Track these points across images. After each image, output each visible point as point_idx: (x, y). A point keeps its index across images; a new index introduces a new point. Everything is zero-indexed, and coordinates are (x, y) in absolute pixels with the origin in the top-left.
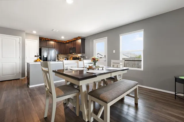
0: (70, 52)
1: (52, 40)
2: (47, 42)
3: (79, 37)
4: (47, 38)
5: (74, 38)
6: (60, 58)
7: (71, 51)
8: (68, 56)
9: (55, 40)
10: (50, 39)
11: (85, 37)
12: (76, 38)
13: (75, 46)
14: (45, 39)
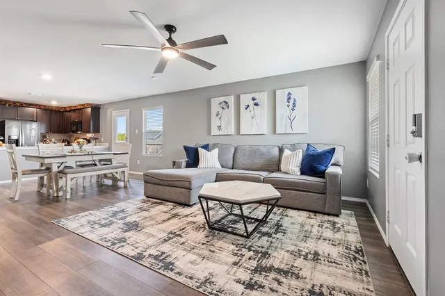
0: (71, 129)
1: (30, 105)
2: (19, 109)
3: (88, 104)
4: (19, 102)
5: (80, 105)
6: (50, 141)
7: (74, 128)
8: (70, 137)
9: (37, 105)
10: (25, 104)
11: (100, 105)
12: (82, 105)
13: (80, 120)
14: (15, 103)
